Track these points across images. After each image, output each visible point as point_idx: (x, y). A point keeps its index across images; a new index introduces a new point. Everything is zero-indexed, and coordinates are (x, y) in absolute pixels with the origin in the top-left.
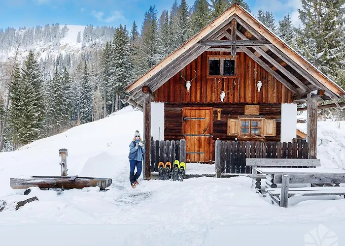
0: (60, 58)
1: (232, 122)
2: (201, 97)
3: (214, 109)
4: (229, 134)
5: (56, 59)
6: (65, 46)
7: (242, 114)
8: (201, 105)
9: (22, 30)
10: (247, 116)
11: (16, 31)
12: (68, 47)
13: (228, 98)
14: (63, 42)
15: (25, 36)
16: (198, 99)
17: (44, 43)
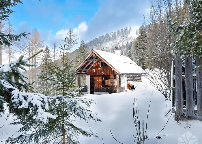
0: (127, 44)
1: (106, 81)
2: (98, 74)
3: (102, 77)
4: (106, 85)
5: (126, 45)
6: (130, 38)
7: (110, 78)
8: (98, 76)
9: (112, 34)
10: (111, 79)
11: (109, 35)
12: (132, 38)
13: (105, 74)
14: (129, 36)
15: (113, 36)
16: (97, 74)
17: (121, 38)
